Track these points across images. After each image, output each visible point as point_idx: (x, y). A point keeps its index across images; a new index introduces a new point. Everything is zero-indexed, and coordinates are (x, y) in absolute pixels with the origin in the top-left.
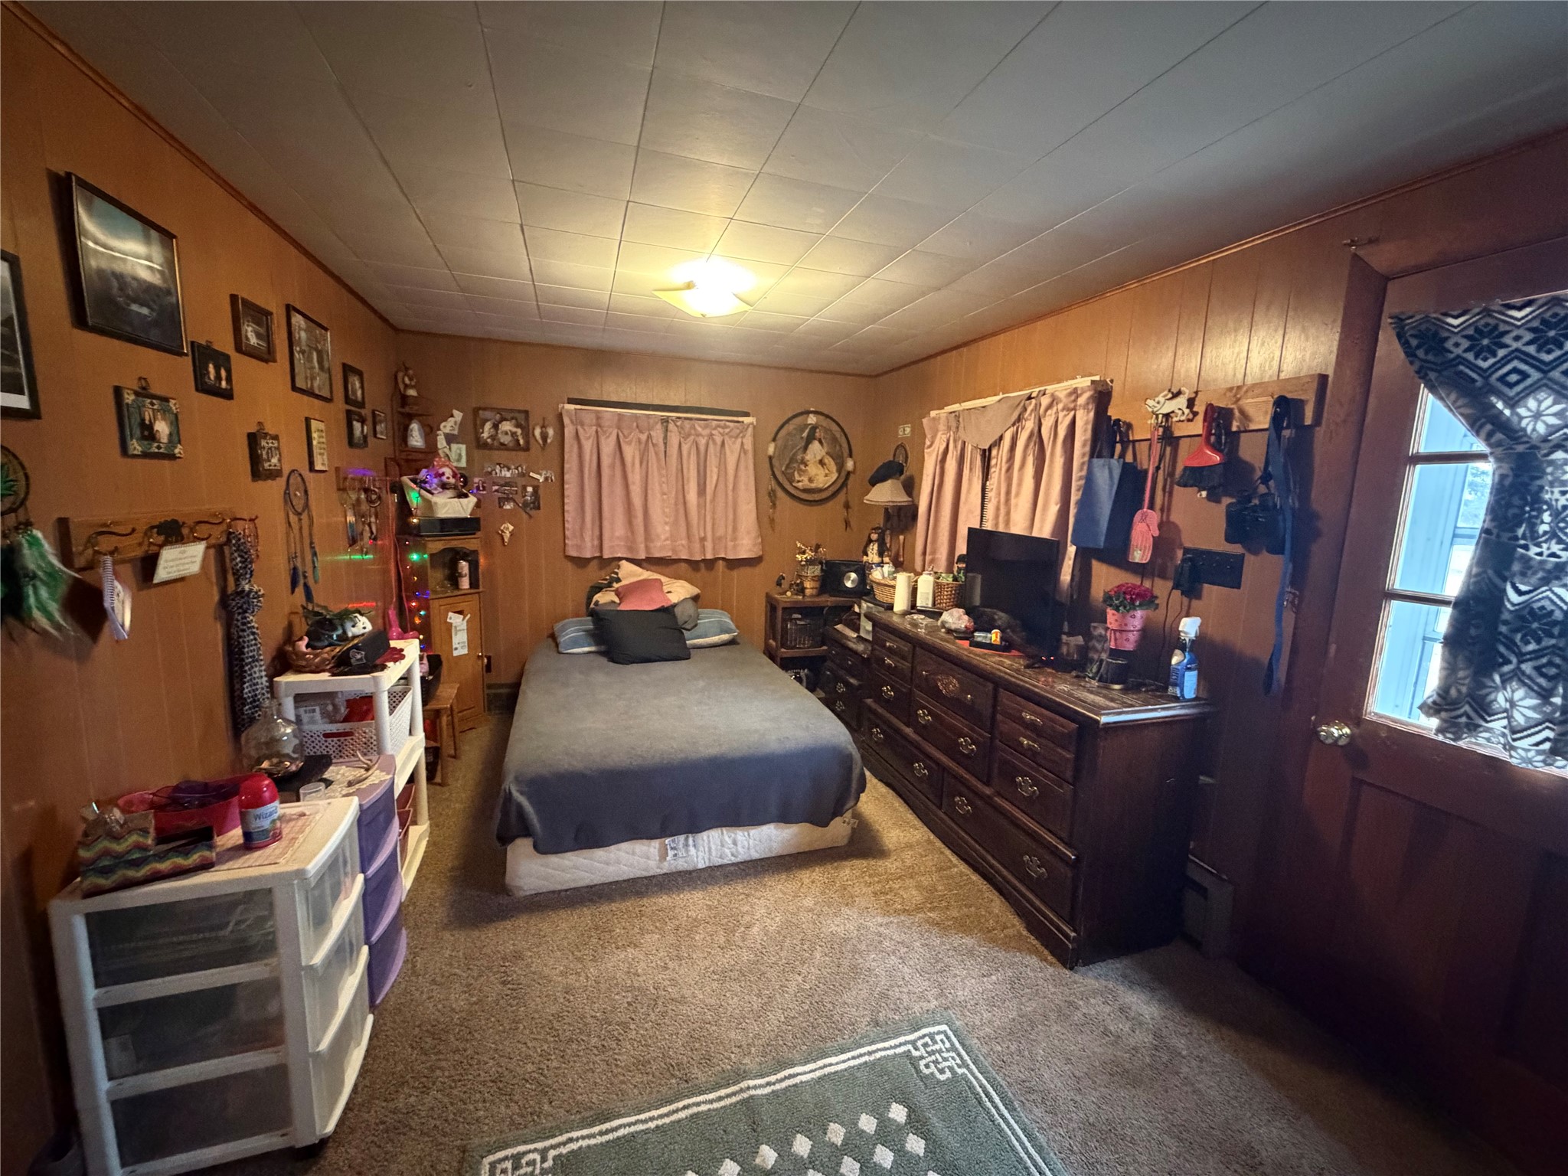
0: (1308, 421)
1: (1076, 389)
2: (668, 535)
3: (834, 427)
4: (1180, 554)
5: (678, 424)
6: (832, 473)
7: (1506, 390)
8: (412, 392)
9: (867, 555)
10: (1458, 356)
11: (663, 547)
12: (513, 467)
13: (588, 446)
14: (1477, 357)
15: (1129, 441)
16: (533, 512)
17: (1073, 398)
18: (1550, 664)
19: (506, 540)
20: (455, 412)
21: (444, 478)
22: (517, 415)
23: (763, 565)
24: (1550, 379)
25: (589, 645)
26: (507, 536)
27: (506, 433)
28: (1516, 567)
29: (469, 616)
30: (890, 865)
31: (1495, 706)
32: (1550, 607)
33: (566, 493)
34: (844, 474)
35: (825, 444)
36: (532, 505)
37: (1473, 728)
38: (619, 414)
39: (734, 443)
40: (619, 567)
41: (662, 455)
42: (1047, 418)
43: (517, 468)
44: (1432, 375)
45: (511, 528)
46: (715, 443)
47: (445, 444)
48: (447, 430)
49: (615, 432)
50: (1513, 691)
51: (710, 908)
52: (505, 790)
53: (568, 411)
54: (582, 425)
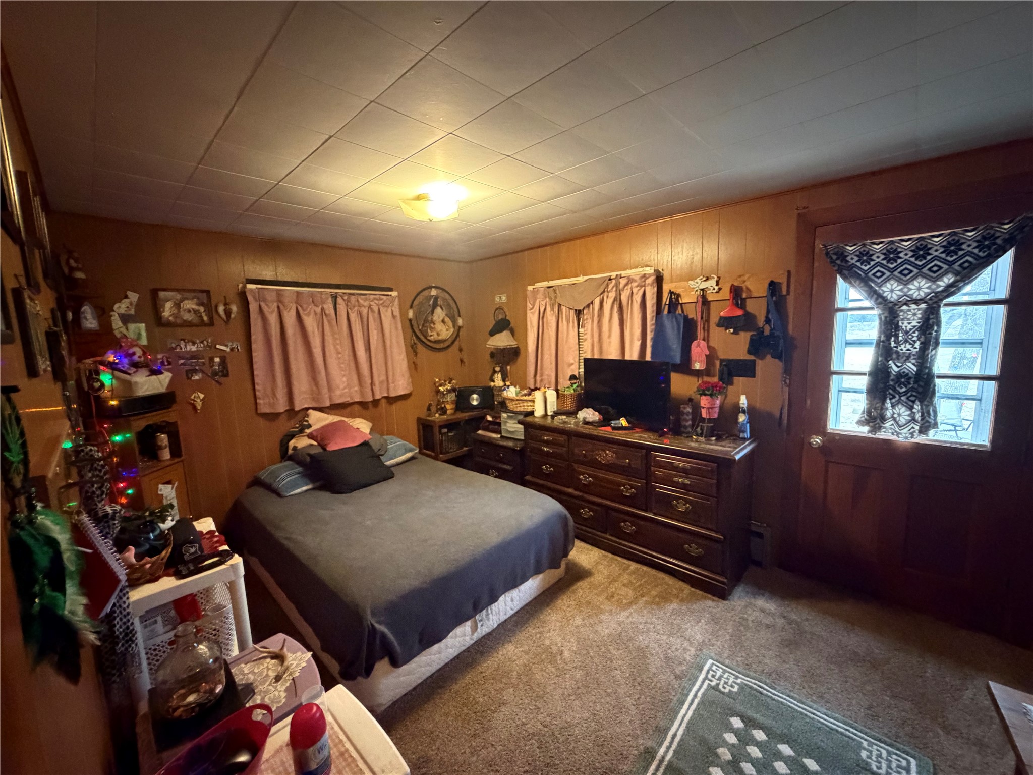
0: (784, 293)
1: (645, 274)
2: (345, 384)
3: (447, 296)
4: (718, 363)
5: (345, 298)
6: (451, 328)
7: (876, 280)
8: (80, 275)
9: (494, 381)
10: (853, 264)
11: (341, 396)
12: (198, 341)
13: (273, 319)
14: (862, 265)
15: (679, 303)
16: (223, 380)
17: (643, 280)
18: (912, 395)
19: (199, 407)
20: (130, 293)
21: (136, 358)
22: (200, 295)
23: (412, 398)
24: (894, 275)
25: (307, 485)
26: (199, 404)
27: (189, 311)
28: (894, 356)
29: (176, 483)
30: (597, 578)
31: (886, 417)
32: (907, 372)
33: (255, 360)
34: (457, 328)
35: (444, 309)
36: (220, 374)
37: (880, 428)
38: (298, 293)
39: (387, 311)
40: (308, 416)
41: (334, 322)
42: (625, 291)
43: (202, 342)
44: (846, 272)
45: (202, 396)
46: (373, 311)
47: (120, 324)
48: (122, 311)
49: (294, 306)
50: (900, 409)
51: (527, 653)
52: (368, 626)
53: (251, 290)
54: (265, 300)
